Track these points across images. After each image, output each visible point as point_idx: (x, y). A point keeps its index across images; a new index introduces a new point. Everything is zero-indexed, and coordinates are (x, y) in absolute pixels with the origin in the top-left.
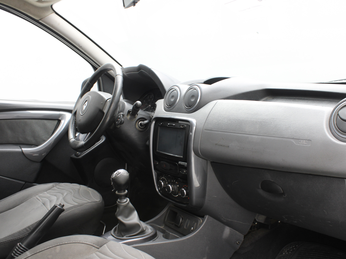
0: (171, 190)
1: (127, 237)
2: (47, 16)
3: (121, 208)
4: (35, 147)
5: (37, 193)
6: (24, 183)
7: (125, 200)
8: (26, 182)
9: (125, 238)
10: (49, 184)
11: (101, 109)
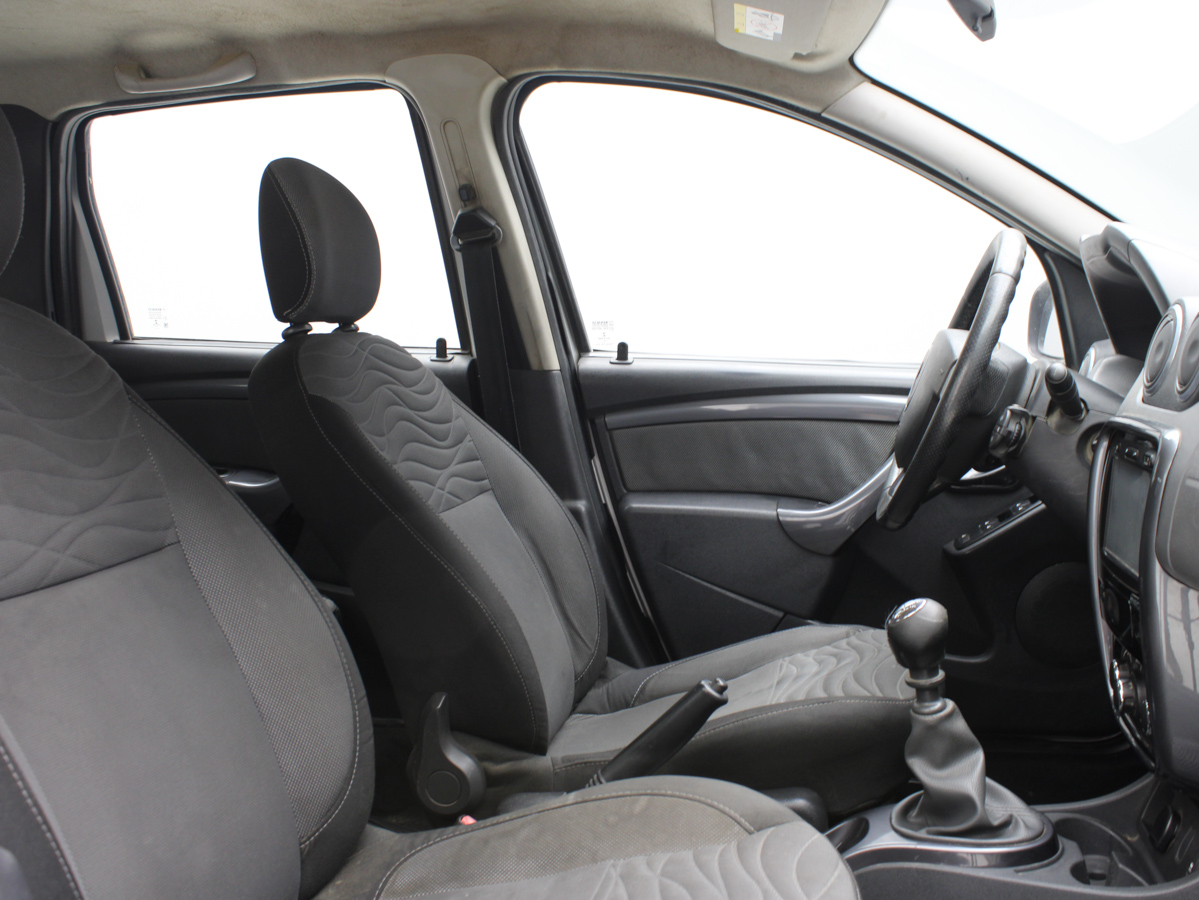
0: (1122, 700)
1: (929, 833)
2: (841, 97)
3: (916, 730)
4: (820, 507)
5: (790, 650)
6: (780, 614)
7: (938, 705)
8: (786, 613)
9: (922, 834)
10: (840, 626)
11: (937, 392)
